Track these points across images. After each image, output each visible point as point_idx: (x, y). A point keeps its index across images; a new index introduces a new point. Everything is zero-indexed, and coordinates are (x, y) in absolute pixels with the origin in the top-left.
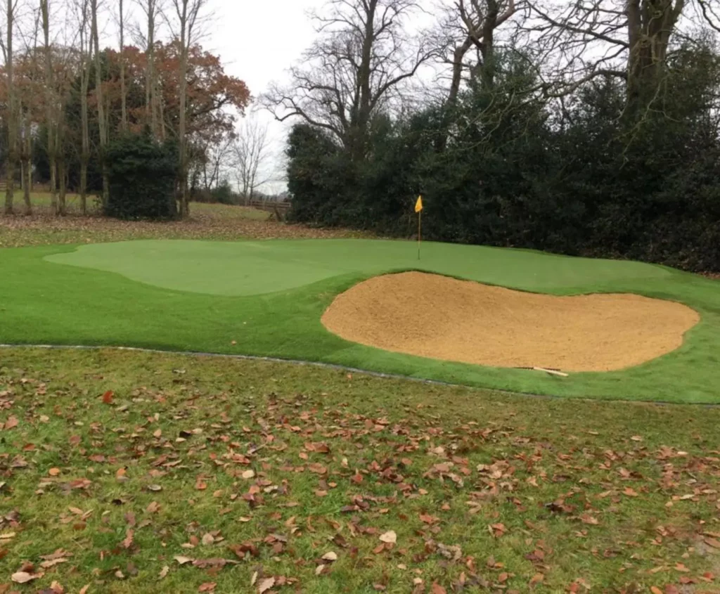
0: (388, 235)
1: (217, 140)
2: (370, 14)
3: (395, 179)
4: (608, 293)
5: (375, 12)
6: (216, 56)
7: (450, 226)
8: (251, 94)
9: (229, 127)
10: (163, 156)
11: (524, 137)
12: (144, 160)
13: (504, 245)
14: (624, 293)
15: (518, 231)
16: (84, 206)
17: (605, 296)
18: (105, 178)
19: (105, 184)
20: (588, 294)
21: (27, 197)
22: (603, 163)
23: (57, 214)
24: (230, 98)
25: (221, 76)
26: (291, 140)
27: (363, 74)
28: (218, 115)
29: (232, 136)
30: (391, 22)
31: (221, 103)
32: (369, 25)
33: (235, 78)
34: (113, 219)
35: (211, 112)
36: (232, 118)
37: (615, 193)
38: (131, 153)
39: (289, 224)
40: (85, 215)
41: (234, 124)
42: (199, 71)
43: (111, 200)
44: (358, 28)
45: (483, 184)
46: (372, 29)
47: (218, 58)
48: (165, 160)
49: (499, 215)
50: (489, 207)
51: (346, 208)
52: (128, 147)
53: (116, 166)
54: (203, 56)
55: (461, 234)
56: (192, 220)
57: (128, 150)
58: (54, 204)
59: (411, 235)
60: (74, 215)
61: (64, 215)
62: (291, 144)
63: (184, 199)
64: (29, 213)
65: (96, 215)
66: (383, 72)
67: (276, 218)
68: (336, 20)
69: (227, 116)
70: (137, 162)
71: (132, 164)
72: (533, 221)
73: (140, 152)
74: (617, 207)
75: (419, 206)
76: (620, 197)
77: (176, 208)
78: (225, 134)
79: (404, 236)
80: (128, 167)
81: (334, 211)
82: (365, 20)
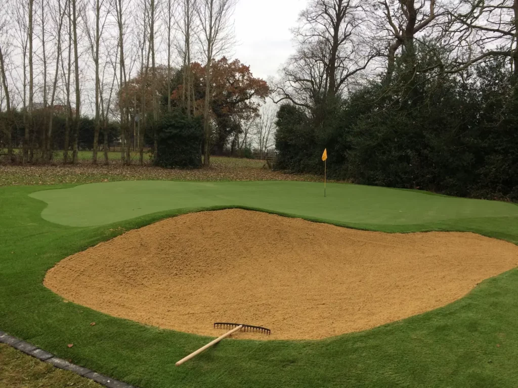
0: (334, 179)
1: (248, 118)
2: (336, 28)
3: (340, 139)
4: (448, 231)
5: (340, 28)
6: (248, 66)
7: (372, 173)
8: (270, 89)
9: (255, 110)
10: (192, 127)
11: (427, 104)
12: (178, 130)
13: (411, 187)
14: (463, 231)
15: (423, 176)
16: (141, 160)
17: (442, 234)
18: (155, 142)
19: (156, 145)
20: (426, 232)
21: (106, 155)
22: (488, 122)
23: (124, 165)
24: (257, 93)
25: (251, 78)
26: (278, 115)
27: (330, 69)
28: (250, 103)
29: (258, 115)
30: (350, 34)
31: (251, 96)
32: (335, 37)
33: (260, 79)
34: (158, 168)
35: (246, 101)
36: (259, 105)
37: (500, 146)
38: (171, 126)
39: (274, 171)
40: (142, 165)
41: (259, 108)
42: (238, 75)
43: (159, 156)
44: (328, 40)
45: (398, 141)
46: (338, 39)
47: (249, 67)
48: (193, 130)
49: (409, 164)
50: (401, 159)
51: (309, 160)
52: (170, 122)
53: (162, 135)
54: (241, 67)
55: (379, 178)
56: (212, 169)
57: (169, 124)
58: (123, 158)
59: (349, 178)
60: (135, 165)
61: (128, 165)
62: (277, 117)
63: (206, 155)
64: (107, 164)
65: (148, 165)
66: (344, 67)
67: (268, 167)
68: (313, 35)
69: (255, 104)
70: (175, 131)
71: (171, 132)
72: (435, 168)
73: (176, 125)
74: (501, 157)
75: (325, 156)
76: (503, 149)
77: (201, 160)
78: (253, 115)
79: (344, 179)
80: (168, 134)
81: (302, 162)
82: (333, 34)
